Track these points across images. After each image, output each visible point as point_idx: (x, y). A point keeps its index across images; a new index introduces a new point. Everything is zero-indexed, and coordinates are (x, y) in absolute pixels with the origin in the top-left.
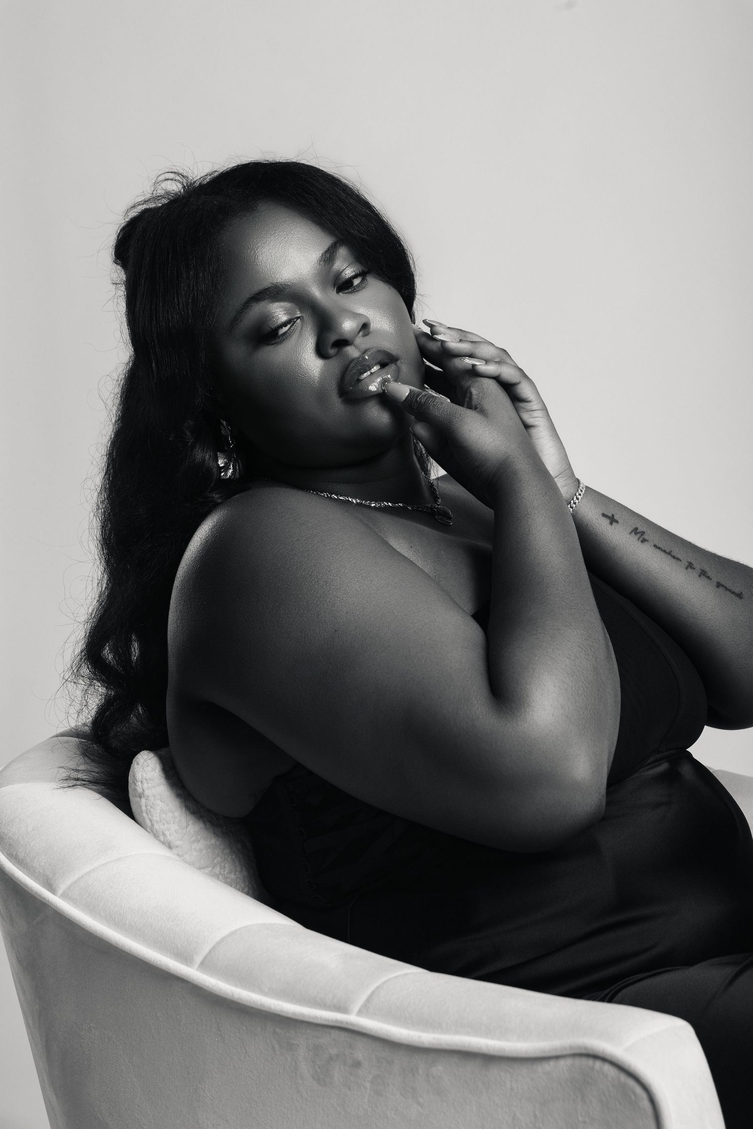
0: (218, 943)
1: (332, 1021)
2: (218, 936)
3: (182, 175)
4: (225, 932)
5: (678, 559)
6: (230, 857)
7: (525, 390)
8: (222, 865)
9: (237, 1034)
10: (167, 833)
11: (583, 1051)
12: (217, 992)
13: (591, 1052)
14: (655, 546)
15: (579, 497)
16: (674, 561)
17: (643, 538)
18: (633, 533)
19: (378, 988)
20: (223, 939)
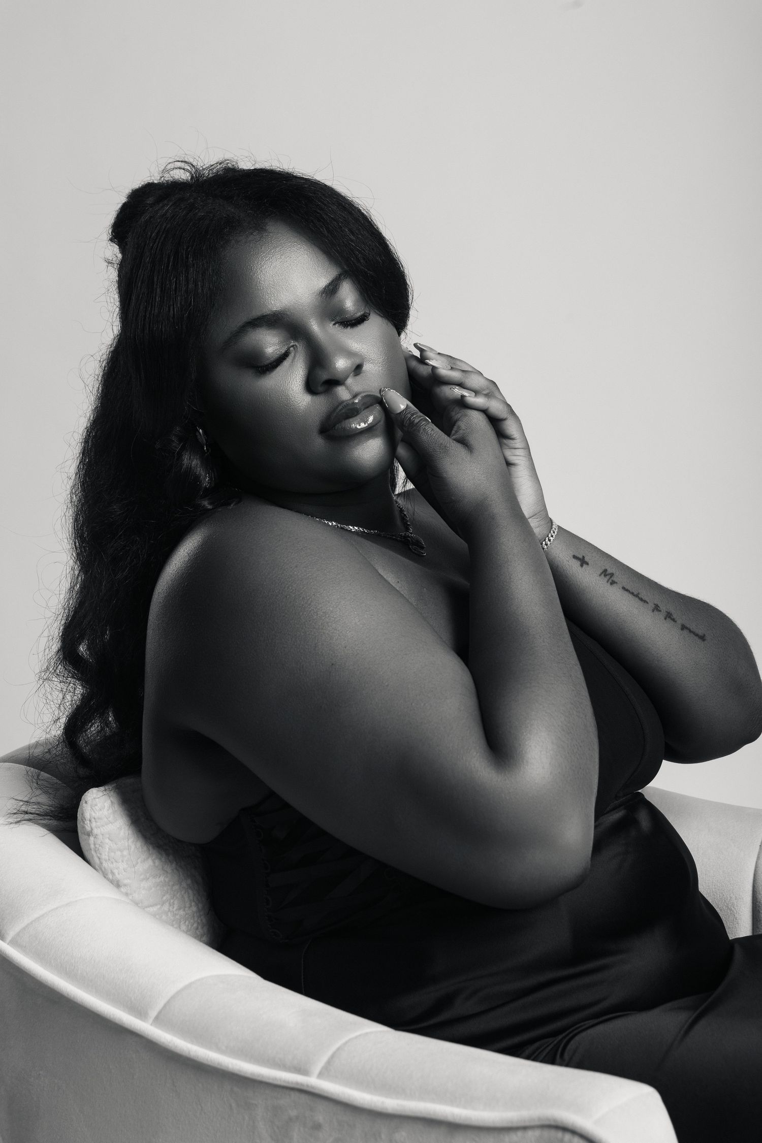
0: (173, 997)
1: (292, 1083)
2: (172, 990)
3: (192, 165)
4: (180, 986)
5: (645, 602)
6: (179, 894)
7: (510, 427)
8: (172, 901)
9: (193, 1090)
10: (116, 871)
11: (553, 1123)
12: (173, 1048)
13: (560, 1124)
14: (624, 588)
15: (551, 538)
16: (641, 603)
17: (612, 580)
18: (603, 575)
19: (338, 1049)
20: (178, 993)
